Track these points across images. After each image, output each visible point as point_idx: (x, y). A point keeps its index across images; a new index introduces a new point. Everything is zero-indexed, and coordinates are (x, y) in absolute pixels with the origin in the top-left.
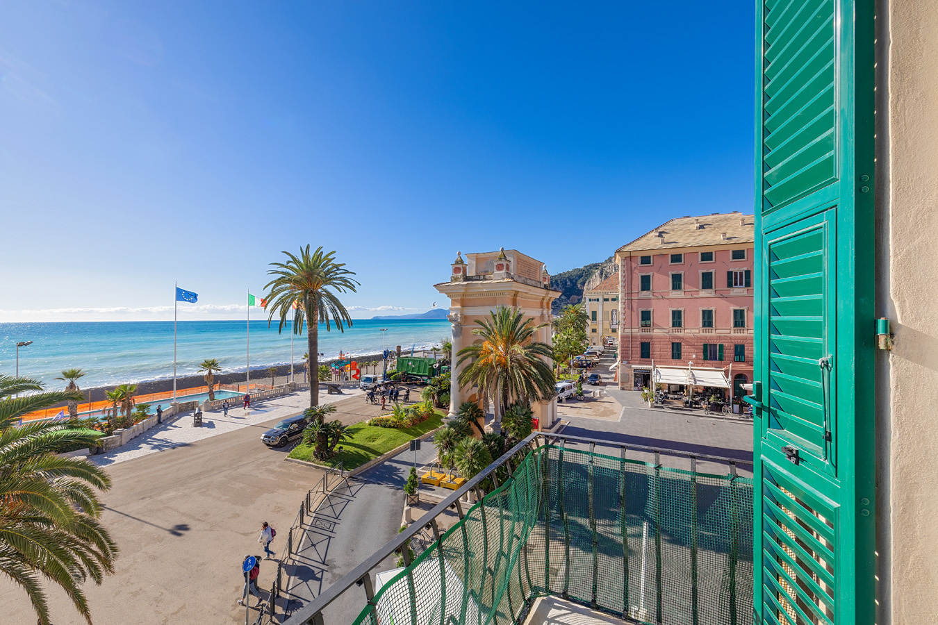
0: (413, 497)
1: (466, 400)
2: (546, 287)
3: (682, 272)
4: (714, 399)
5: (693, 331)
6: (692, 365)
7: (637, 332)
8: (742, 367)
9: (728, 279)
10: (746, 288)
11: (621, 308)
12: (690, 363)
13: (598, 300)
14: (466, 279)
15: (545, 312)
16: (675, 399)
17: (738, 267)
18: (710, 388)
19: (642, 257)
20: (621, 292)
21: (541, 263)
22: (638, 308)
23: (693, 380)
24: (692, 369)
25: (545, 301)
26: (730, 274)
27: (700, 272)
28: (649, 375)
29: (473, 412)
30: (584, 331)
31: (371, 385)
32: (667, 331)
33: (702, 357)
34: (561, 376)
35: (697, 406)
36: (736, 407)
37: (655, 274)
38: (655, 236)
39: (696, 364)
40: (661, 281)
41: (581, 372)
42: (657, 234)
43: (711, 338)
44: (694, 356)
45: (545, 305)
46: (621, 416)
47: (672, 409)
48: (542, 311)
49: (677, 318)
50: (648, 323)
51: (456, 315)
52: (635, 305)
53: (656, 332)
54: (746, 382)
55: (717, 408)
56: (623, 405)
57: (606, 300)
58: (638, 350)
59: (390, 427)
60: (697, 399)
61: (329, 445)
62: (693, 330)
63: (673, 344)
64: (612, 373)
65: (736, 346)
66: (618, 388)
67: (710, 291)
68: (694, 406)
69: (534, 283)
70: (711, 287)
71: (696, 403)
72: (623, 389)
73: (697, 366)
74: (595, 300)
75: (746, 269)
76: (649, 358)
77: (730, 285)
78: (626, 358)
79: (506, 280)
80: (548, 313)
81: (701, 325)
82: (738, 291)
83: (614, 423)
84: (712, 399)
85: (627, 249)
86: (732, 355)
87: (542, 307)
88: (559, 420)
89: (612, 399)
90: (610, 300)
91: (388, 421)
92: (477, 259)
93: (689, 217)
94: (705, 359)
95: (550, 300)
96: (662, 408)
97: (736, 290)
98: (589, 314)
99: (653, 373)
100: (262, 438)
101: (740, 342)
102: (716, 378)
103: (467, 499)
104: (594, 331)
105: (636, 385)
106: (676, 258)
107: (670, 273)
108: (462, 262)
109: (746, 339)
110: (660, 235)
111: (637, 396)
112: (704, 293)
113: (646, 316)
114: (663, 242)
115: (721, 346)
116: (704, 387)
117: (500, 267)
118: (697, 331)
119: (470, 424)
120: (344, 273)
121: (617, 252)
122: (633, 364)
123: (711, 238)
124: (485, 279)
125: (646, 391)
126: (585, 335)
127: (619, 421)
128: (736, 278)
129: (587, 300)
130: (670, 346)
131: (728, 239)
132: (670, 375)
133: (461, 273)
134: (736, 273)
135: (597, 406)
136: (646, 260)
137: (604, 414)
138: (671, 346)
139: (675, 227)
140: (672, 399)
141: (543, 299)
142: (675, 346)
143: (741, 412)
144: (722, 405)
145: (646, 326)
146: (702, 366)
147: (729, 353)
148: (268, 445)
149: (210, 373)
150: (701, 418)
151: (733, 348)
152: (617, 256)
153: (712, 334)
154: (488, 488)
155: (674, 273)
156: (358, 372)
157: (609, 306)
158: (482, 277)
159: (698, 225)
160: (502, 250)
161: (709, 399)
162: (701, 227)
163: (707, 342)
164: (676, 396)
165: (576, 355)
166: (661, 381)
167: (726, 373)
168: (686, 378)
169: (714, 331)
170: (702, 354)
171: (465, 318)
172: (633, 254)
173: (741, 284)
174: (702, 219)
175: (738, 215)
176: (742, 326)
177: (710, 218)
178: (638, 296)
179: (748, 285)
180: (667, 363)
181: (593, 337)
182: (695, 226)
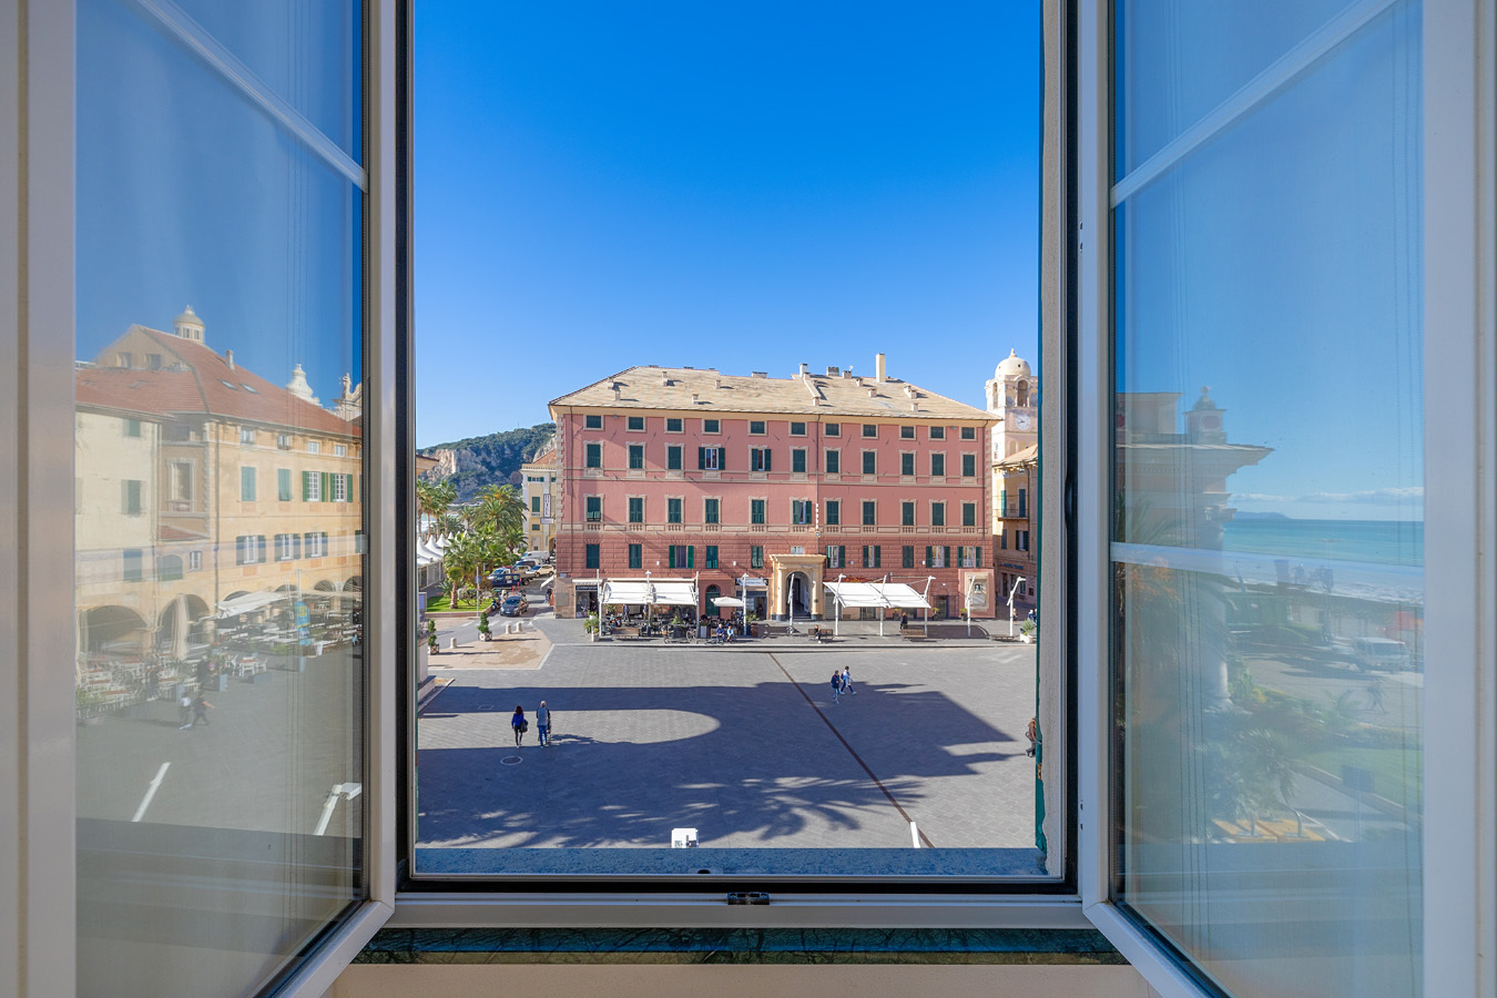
3: (643, 444)
4: (678, 622)
5: (658, 528)
6: (651, 576)
7: (581, 529)
8: (713, 575)
9: (700, 458)
10: (721, 472)
11: (558, 491)
12: (653, 572)
16: (630, 626)
17: (712, 444)
18: (677, 606)
19: (588, 417)
22: (581, 494)
23: (653, 598)
24: (653, 582)
26: (701, 450)
27: (667, 445)
28: (596, 593)
32: (622, 528)
33: (668, 565)
34: (460, 603)
35: (656, 633)
36: (704, 629)
37: (607, 442)
38: (609, 388)
39: (659, 574)
40: (615, 454)
41: (498, 594)
42: (612, 385)
43: (679, 538)
44: (658, 563)
46: (545, 659)
47: (624, 640)
49: (636, 507)
50: (597, 515)
52: (577, 488)
54: (719, 596)
55: (680, 633)
56: (552, 642)
58: (580, 557)
60: (657, 622)
62: (656, 527)
63: (630, 546)
65: (708, 548)
66: (551, 616)
67: (677, 472)
68: (653, 633)
70: (680, 468)
71: (657, 628)
72: (559, 616)
73: (659, 577)
75: (720, 446)
76: (598, 567)
77: (701, 466)
78: (564, 570)
81: (667, 519)
82: (711, 474)
83: (532, 673)
84: (674, 622)
85: (568, 401)
86: (704, 560)
89: (539, 633)
93: (657, 367)
94: (672, 566)
96: (611, 640)
97: (708, 473)
98: (528, 502)
99: (601, 590)
101: (712, 543)
102: (680, 592)
105: (579, 609)
106: (636, 423)
107: (628, 444)
109: (719, 538)
110: (616, 387)
111: (576, 626)
112: (671, 475)
113: (594, 505)
114: (618, 398)
115: (691, 548)
116: (668, 606)
118: (662, 528)
122: (575, 578)
123: (680, 400)
125: (591, 617)
126: (521, 534)
127: (542, 667)
128: (709, 457)
129: (526, 479)
130: (627, 550)
131: (700, 403)
132: (624, 592)
134: (709, 451)
135: (509, 648)
136: (594, 422)
137: (522, 659)
139: (637, 378)
140: (625, 626)
142: (633, 550)
143: (708, 636)
144: (687, 629)
145: (594, 520)
146: (666, 576)
147: (700, 557)
150: (660, 650)
151: (704, 550)
152: (553, 410)
153: (678, 532)
155: (633, 444)
159: (666, 380)
161: (671, 622)
162: (670, 383)
163: (675, 543)
164: (631, 622)
165: (495, 567)
166: (611, 601)
167: (693, 584)
168: (644, 595)
169: (682, 528)
170: (668, 559)
172: (575, 411)
173: (715, 466)
174: (673, 373)
175: (714, 374)
176: (716, 521)
177: (680, 373)
178: (582, 475)
179: (722, 467)
180: (623, 574)
181: (534, 538)
182: (663, 380)
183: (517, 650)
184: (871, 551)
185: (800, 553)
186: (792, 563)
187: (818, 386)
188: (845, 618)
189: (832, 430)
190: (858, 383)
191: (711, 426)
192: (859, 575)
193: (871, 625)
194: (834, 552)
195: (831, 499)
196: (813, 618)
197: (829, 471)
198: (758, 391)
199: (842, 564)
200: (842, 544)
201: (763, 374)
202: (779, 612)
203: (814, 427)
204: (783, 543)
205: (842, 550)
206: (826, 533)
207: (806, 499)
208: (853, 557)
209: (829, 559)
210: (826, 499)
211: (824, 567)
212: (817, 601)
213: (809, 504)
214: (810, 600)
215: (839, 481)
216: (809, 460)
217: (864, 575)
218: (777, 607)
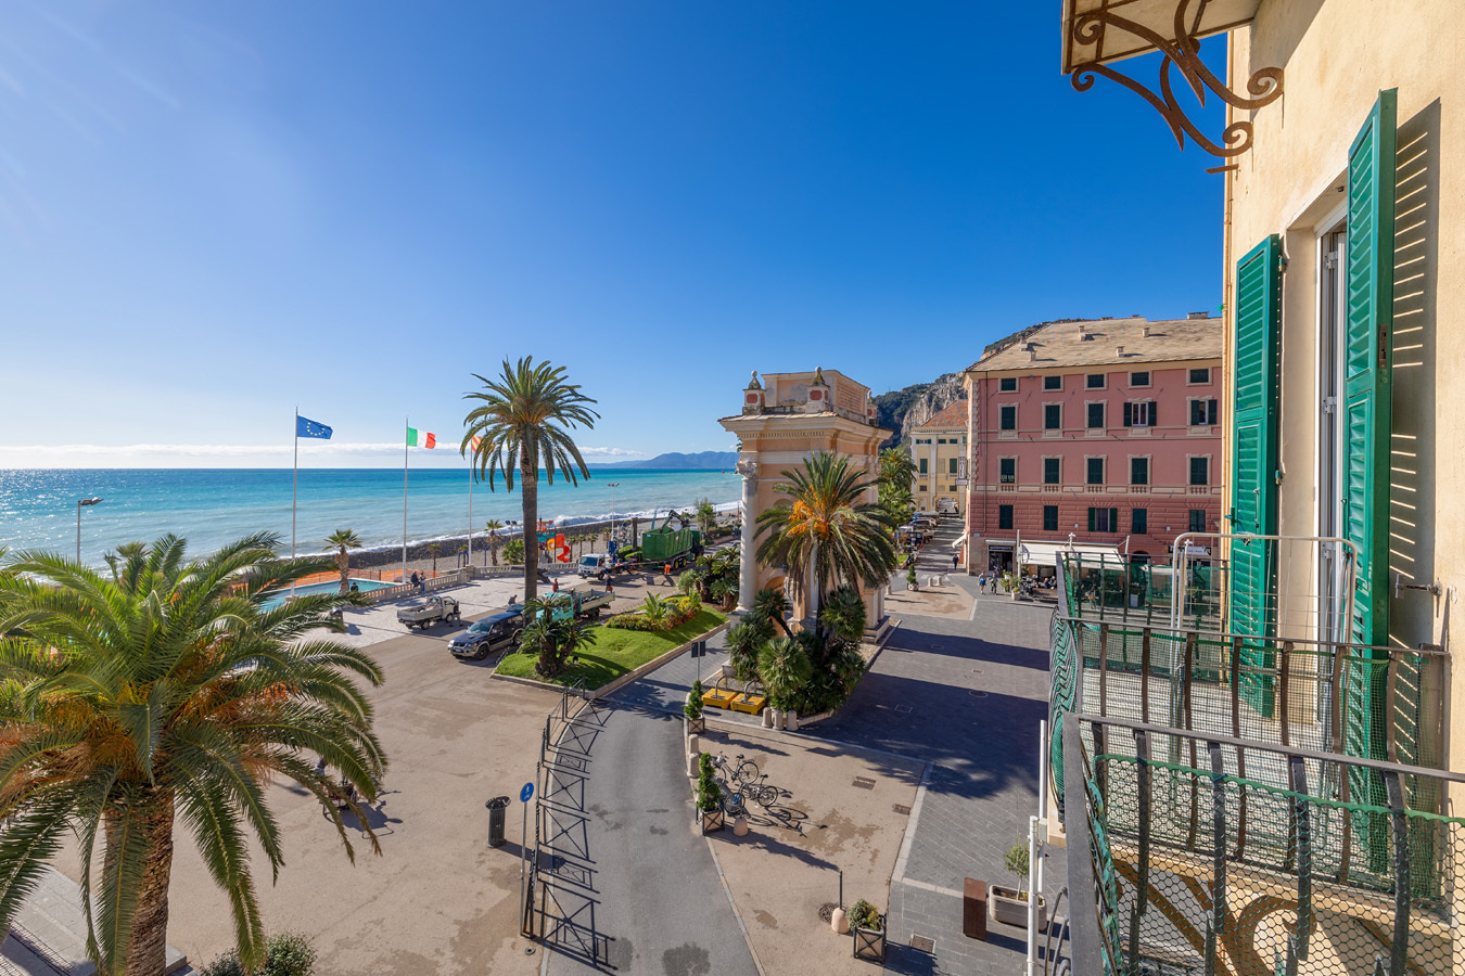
0: (696, 722)
1: (762, 587)
2: (871, 423)
3: (1060, 403)
6: (1074, 539)
7: (996, 489)
8: (1144, 541)
9: (1126, 414)
10: (1150, 428)
11: (972, 455)
12: (1071, 535)
13: (929, 442)
14: (766, 411)
15: (870, 460)
17: (1140, 397)
19: (1003, 380)
20: (973, 431)
21: (867, 389)
22: (995, 456)
24: (1073, 544)
25: (871, 444)
26: (1127, 406)
27: (1087, 403)
28: (1012, 554)
29: (773, 605)
30: (908, 489)
31: (596, 570)
32: (1037, 489)
33: (1086, 528)
37: (1023, 405)
38: (1023, 350)
39: (1079, 537)
42: (1025, 346)
43: (1100, 499)
44: (1076, 526)
45: (870, 449)
46: (973, 612)
48: (867, 458)
49: (1052, 471)
50: (1010, 477)
51: (750, 463)
52: (991, 450)
53: (1021, 491)
57: (942, 441)
58: (995, 516)
59: (641, 629)
61: (558, 656)
62: (1074, 488)
63: (1046, 507)
65: (1136, 511)
67: (1099, 431)
69: (856, 417)
70: (1101, 426)
73: (1080, 540)
74: (925, 442)
75: (1149, 399)
76: (1012, 528)
77: (1127, 423)
78: (979, 528)
79: (824, 415)
80: (873, 461)
81: (1086, 480)
82: (1139, 431)
83: (965, 622)
85: (982, 367)
86: (1130, 524)
87: (866, 453)
88: (887, 618)
89: (958, 589)
90: (948, 441)
91: (636, 620)
92: (778, 382)
93: (1071, 322)
94: (1091, 529)
95: (876, 442)
97: (1135, 430)
98: (917, 463)
99: (1019, 550)
100: (450, 646)
101: (1139, 506)
102: (1107, 557)
103: (773, 725)
104: (923, 488)
106: (1052, 383)
107: (1044, 405)
108: (759, 388)
109: (1148, 500)
110: (1030, 347)
112: (1091, 435)
113: (1008, 467)
114: (1034, 359)
115: (1114, 511)
117: (815, 396)
118: (1080, 489)
119: (771, 620)
120: (580, 400)
121: (968, 371)
122: (988, 538)
123: (1103, 354)
124: (793, 412)
125: (1006, 577)
126: (910, 495)
127: (971, 619)
128: (1136, 412)
129: (914, 441)
130: (1042, 512)
131: (1126, 356)
132: (1040, 554)
133: (758, 403)
134: (1136, 406)
135: (937, 599)
136: (1009, 384)
137: (949, 609)
139: (1051, 336)
141: (868, 441)
142: (1049, 511)
145: (1008, 481)
146: (1087, 539)
147: (1125, 521)
148: (458, 657)
149: (343, 551)
151: (1130, 513)
152: (968, 377)
153: (1099, 494)
154: (802, 708)
155: (1049, 403)
156: (567, 550)
157: (948, 452)
158: (788, 410)
159: (1084, 334)
160: (819, 369)
162: (1089, 338)
163: (1094, 505)
166: (1029, 562)
167: (1121, 549)
169: (1103, 489)
170: (1087, 522)
171: (762, 467)
172: (990, 375)
173: (1143, 422)
174: (1089, 326)
175: (1141, 321)
176: (1144, 481)
177: (1099, 325)
178: (997, 437)
179: (1153, 422)
180: (1038, 536)
181: (921, 499)
182: (1080, 335)
183: (945, 601)
191: (1140, 379)
198: (1198, 335)
201: (1203, 316)
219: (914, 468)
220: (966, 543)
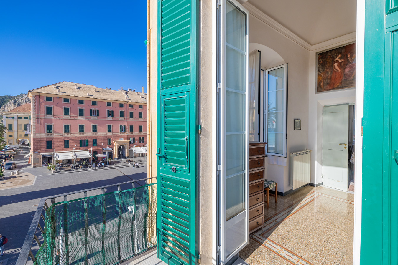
3: (69, 107)
4: (85, 163)
6: (75, 150)
7: (44, 135)
8: (96, 148)
9: (90, 112)
10: (97, 117)
11: (33, 123)
12: (74, 149)
13: (13, 118)
16: (66, 166)
17: (94, 108)
18: (83, 158)
19: (46, 97)
20: (33, 114)
22: (44, 124)
23: (75, 156)
24: (75, 151)
26: (91, 110)
27: (78, 108)
28: (52, 157)
32: (62, 135)
33: (79, 146)
35: (77, 167)
36: (94, 164)
37: (55, 106)
38: (55, 88)
39: (77, 149)
40: (58, 111)
42: (56, 87)
43: (83, 137)
44: (76, 146)
46: (34, 181)
47: (65, 171)
49: (67, 129)
50: (51, 131)
52: (42, 122)
53: (55, 136)
54: (97, 154)
55: (86, 166)
56: (35, 176)
57: (20, 118)
58: (44, 145)
60: (77, 164)
62: (75, 134)
63: (65, 140)
64: (26, 159)
65: (94, 140)
66: (31, 167)
67: (82, 117)
68: (76, 168)
70: (83, 115)
71: (77, 166)
72: (34, 167)
73: (77, 150)
74: (11, 118)
75: (97, 109)
76: (51, 148)
77: (91, 115)
78: (37, 149)
81: (79, 132)
82: (94, 118)
83: (30, 187)
84: (84, 163)
85: (37, 91)
86: (92, 144)
89: (27, 174)
90: (23, 118)
93: (72, 82)
94: (81, 146)
96: (60, 172)
97: (93, 117)
98: (7, 126)
99: (55, 156)
101: (95, 138)
102: (86, 154)
104: (11, 136)
105: (43, 163)
106: (66, 100)
107: (63, 107)
109: (97, 137)
111: (44, 169)
112: (80, 118)
113: (49, 127)
114: (59, 91)
115: (87, 140)
116: (80, 158)
118: (77, 134)
122: (42, 153)
123: (83, 94)
125: (50, 166)
126: (3, 139)
127: (33, 184)
128: (93, 112)
129: (4, 117)
131: (90, 96)
132: (64, 156)
134: (93, 110)
135: (16, 180)
136: (49, 99)
137: (23, 182)
138: (64, 142)
139: (65, 85)
140: (65, 166)
142: (66, 142)
143: (96, 166)
144: (88, 165)
145: (50, 132)
146: (79, 149)
147: (91, 143)
150: (79, 172)
151: (92, 141)
152: (30, 93)
153: (83, 136)
155: (65, 107)
157: (23, 122)
161: (82, 163)
162: (78, 88)
163: (81, 139)
164: (67, 165)
166: (59, 159)
167: (90, 151)
168: (72, 156)
169: (84, 134)
170: (79, 144)
172: (40, 94)
173: (95, 115)
174: (79, 85)
175: (94, 87)
176: (96, 131)
177: (82, 85)
178: (44, 117)
179: (98, 115)
180: (62, 150)
181: (9, 140)
182: (76, 87)
183: (20, 180)
184: (141, 138)
185: (122, 140)
186: (120, 143)
187: (127, 94)
188: (135, 157)
189: (131, 106)
190: (137, 94)
191: (94, 103)
192: (138, 145)
193: (142, 158)
194: (132, 139)
195: (131, 125)
196: (126, 158)
197: (130, 117)
198: (109, 94)
199: (134, 142)
200: (134, 137)
201: (110, 89)
202: (116, 157)
203: (126, 105)
204: (117, 138)
205: (134, 139)
206: (129, 134)
207: (124, 125)
208: (137, 141)
209: (130, 141)
210: (129, 125)
211: (129, 143)
212: (127, 153)
213: (125, 126)
214: (125, 153)
215: (133, 120)
216: (125, 114)
217: (140, 145)
218: (116, 155)
219: (5, 128)
220: (31, 155)
